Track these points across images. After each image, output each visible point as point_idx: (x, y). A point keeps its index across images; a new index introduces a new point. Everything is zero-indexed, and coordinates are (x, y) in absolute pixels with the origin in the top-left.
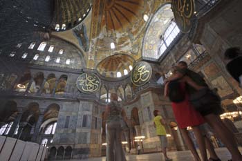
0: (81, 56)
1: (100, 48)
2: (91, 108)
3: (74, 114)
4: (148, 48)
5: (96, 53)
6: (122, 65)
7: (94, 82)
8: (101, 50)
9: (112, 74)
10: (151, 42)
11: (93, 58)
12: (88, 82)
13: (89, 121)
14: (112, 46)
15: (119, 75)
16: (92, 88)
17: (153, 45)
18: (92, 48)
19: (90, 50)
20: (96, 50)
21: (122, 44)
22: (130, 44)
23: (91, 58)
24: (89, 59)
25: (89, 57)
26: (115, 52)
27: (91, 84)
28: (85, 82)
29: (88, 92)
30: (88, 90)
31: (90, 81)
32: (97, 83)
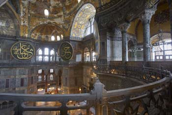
1: (33, 13)
2: (27, 72)
3: (12, 77)
4: (77, 27)
5: (29, 18)
6: (56, 32)
7: (28, 50)
8: (35, 16)
9: (47, 37)
10: (81, 23)
13: (26, 82)
16: (26, 56)
17: (81, 25)
19: (22, 15)
20: (29, 15)
21: (56, 14)
22: (63, 18)
23: (24, 23)
24: (22, 24)
25: (22, 22)
26: (48, 21)
27: (26, 52)
28: (19, 51)
29: (24, 59)
30: (23, 58)
31: (25, 50)
32: (31, 51)
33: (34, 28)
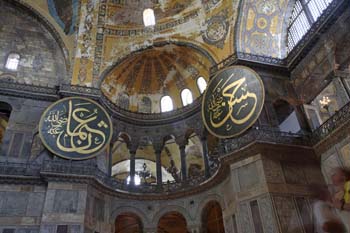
0: (55, 46)
1: (111, 23)
2: (82, 204)
3: (27, 221)
4: (256, 27)
5: (99, 38)
6: (178, 76)
7: (93, 125)
8: (114, 32)
9: (147, 101)
11: (90, 54)
12: (74, 124)
14: (149, 18)
15: (167, 105)
16: (85, 143)
17: (269, 17)
18: (87, 23)
19: (82, 31)
20: (100, 31)
21: (178, 12)
22: (202, 16)
23: (82, 52)
24: (79, 55)
25: (79, 50)
26: (156, 36)
27: (84, 130)
28: (65, 126)
29: (75, 154)
30: (74, 149)
31: (82, 122)
32: (102, 129)
33: (110, 64)
